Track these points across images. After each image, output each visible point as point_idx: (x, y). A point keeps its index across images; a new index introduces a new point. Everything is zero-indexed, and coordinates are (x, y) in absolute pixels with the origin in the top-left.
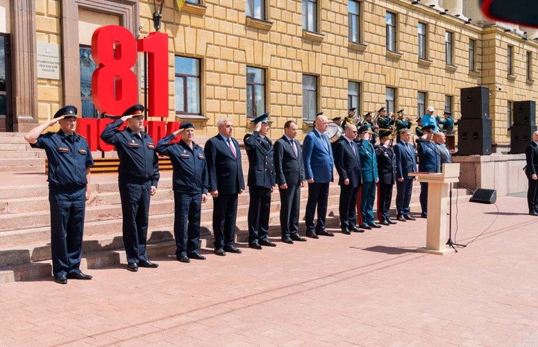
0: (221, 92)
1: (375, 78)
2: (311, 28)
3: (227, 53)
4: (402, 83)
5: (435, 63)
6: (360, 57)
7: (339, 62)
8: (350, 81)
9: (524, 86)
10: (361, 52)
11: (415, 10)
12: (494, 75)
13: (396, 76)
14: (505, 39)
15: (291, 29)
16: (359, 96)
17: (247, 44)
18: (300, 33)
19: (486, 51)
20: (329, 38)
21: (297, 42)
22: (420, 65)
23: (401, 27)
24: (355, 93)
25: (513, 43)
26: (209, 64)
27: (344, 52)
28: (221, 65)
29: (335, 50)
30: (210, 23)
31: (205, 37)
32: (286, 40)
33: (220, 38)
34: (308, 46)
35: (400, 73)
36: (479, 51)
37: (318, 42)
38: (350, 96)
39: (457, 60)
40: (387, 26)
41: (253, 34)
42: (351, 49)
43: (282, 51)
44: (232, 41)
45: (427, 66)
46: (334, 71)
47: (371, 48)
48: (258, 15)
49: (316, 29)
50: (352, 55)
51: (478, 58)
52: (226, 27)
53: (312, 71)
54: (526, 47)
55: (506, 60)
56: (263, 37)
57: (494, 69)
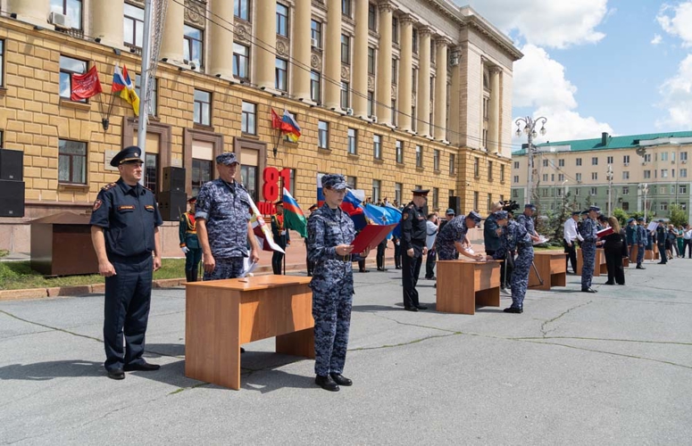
0: (304, 186)
1: (389, 179)
2: (353, 152)
3: (308, 166)
4: (406, 181)
5: (427, 169)
6: (380, 166)
7: (368, 169)
8: (374, 180)
9: (487, 182)
10: (382, 163)
11: (414, 139)
12: (465, 176)
13: (402, 177)
14: (473, 154)
15: (342, 153)
16: (379, 188)
17: (318, 161)
18: (346, 155)
19: (461, 161)
20: (363, 157)
21: (345, 159)
22: (417, 170)
23: (406, 149)
24: (376, 186)
25: (478, 156)
26: (299, 172)
27: (371, 164)
28: (304, 173)
29: (366, 163)
30: (300, 151)
31: (298, 158)
32: (339, 158)
33: (305, 159)
34: (350, 161)
35: (404, 175)
36: (456, 161)
37: (357, 159)
38: (374, 188)
39: (441, 167)
40: (397, 149)
41: (321, 156)
42: (375, 162)
43: (336, 164)
44: (311, 160)
45: (422, 171)
46: (365, 175)
47: (387, 161)
48: (324, 146)
49: (356, 153)
50: (375, 165)
51: (456, 165)
52: (308, 153)
53: (353, 175)
54: (488, 158)
55: (472, 167)
56: (326, 157)
57: (465, 172)
